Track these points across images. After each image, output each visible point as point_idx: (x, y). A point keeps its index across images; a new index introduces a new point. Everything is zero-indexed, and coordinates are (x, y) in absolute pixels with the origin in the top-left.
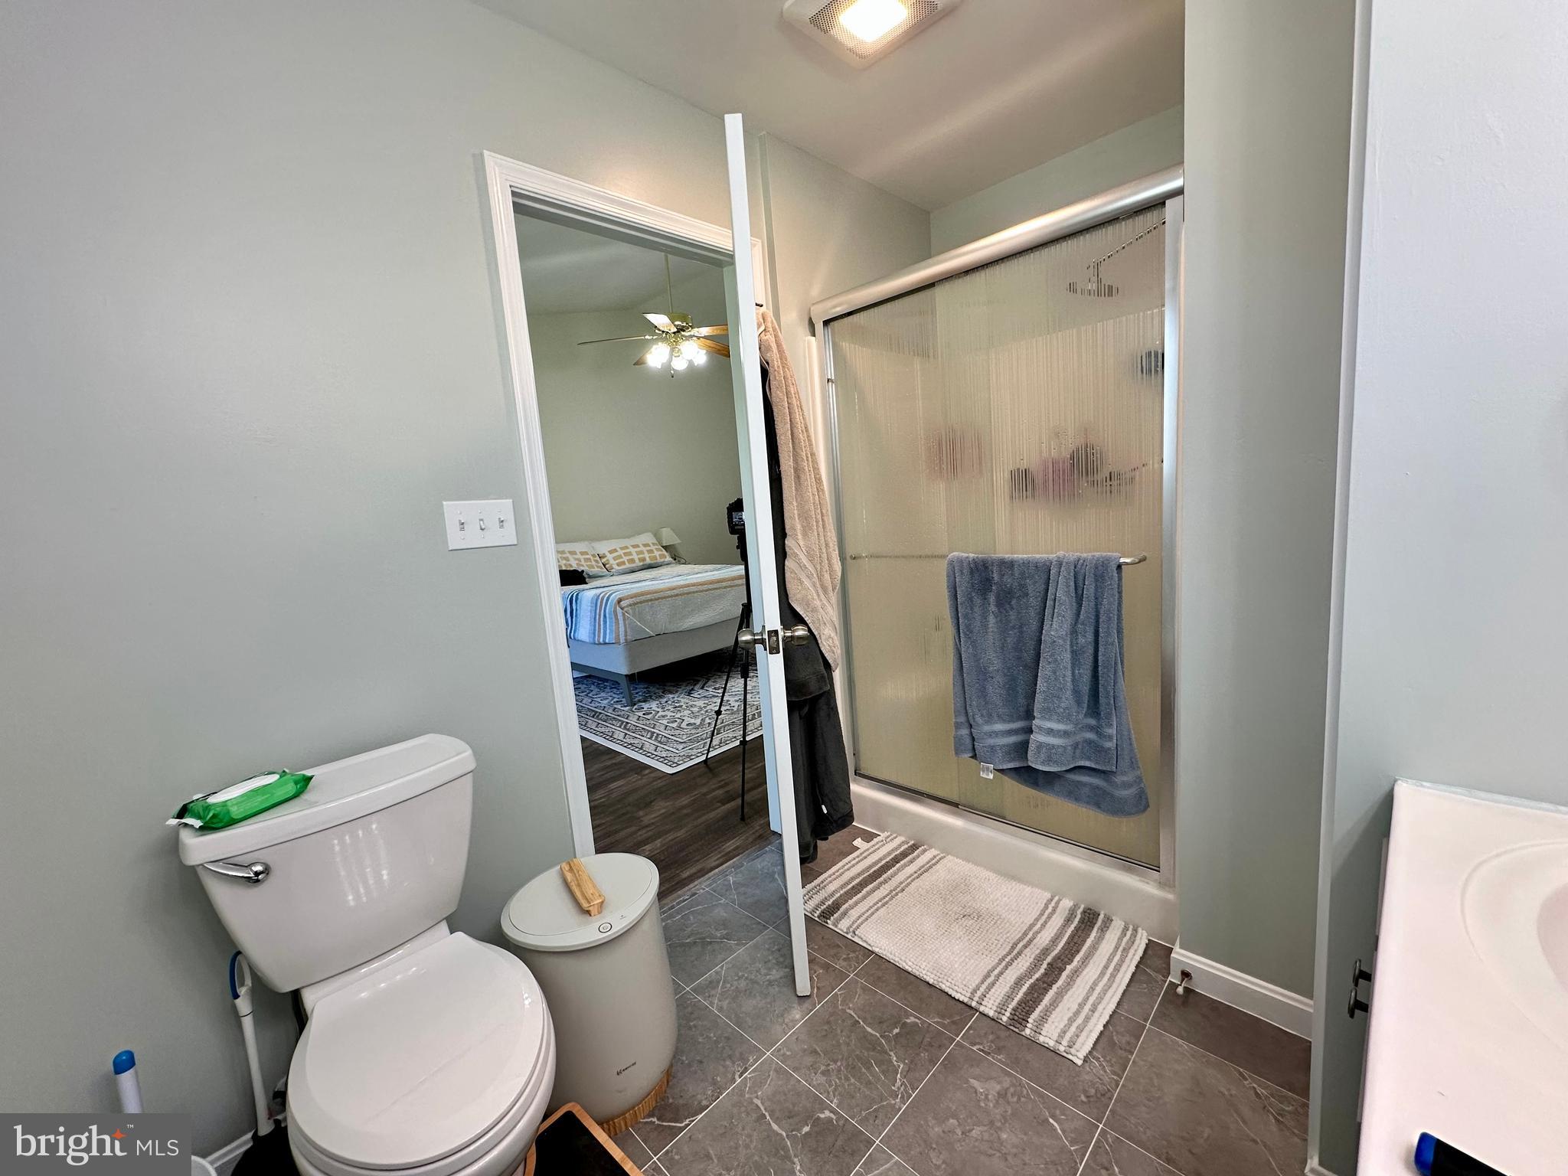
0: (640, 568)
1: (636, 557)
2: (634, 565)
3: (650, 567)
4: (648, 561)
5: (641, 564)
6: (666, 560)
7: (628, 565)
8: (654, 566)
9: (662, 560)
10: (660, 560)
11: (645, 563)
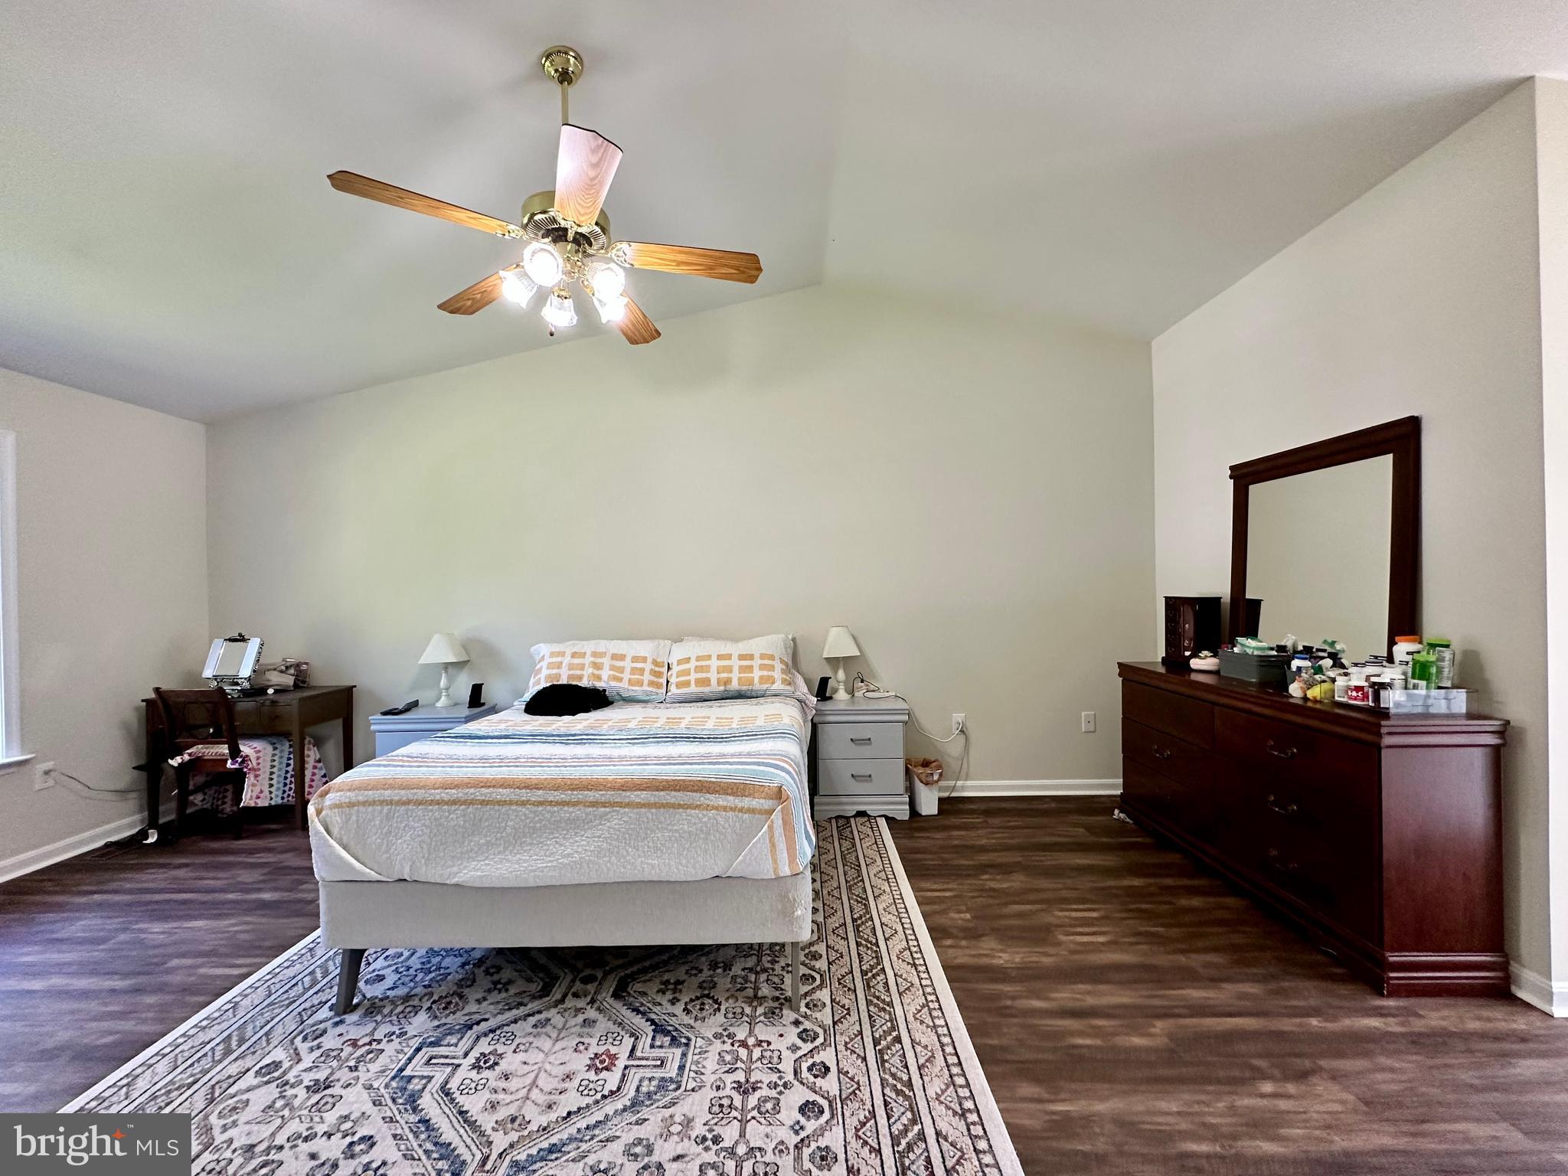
0: (719, 696)
1: (713, 677)
2: (706, 690)
3: (740, 696)
4: (735, 685)
5: (722, 688)
6: (775, 687)
7: (693, 689)
8: (749, 694)
9: (765, 687)
10: (757, 686)
11: (729, 687)
